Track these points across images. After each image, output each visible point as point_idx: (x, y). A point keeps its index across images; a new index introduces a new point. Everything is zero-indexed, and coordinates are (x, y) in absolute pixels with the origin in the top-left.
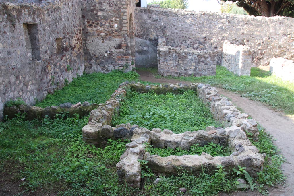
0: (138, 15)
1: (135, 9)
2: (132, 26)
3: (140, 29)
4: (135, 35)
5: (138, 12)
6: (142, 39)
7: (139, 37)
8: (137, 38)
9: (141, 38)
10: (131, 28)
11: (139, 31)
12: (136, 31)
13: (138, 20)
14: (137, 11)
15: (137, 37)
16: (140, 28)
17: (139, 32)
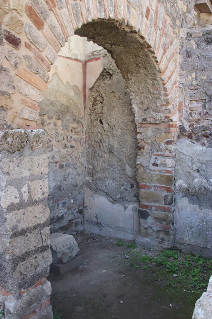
0: (194, 56)
1: (185, 37)
2: (162, 98)
3: (200, 110)
4: (182, 129)
5: (195, 46)
6: (204, 148)
7: (198, 140)
8: (188, 141)
9: (203, 144)
10: (162, 106)
11: (196, 117)
12: (185, 115)
13: (194, 75)
14: (193, 42)
15: (190, 136)
16: (200, 105)
17: (198, 121)
